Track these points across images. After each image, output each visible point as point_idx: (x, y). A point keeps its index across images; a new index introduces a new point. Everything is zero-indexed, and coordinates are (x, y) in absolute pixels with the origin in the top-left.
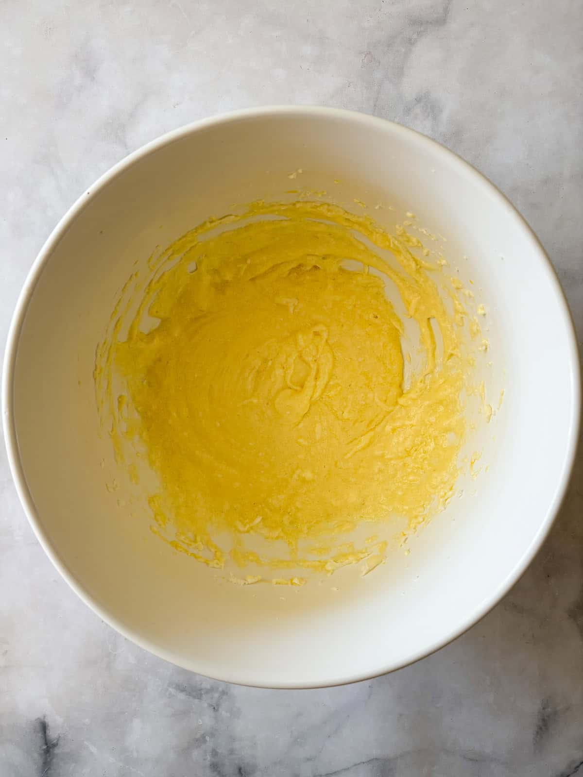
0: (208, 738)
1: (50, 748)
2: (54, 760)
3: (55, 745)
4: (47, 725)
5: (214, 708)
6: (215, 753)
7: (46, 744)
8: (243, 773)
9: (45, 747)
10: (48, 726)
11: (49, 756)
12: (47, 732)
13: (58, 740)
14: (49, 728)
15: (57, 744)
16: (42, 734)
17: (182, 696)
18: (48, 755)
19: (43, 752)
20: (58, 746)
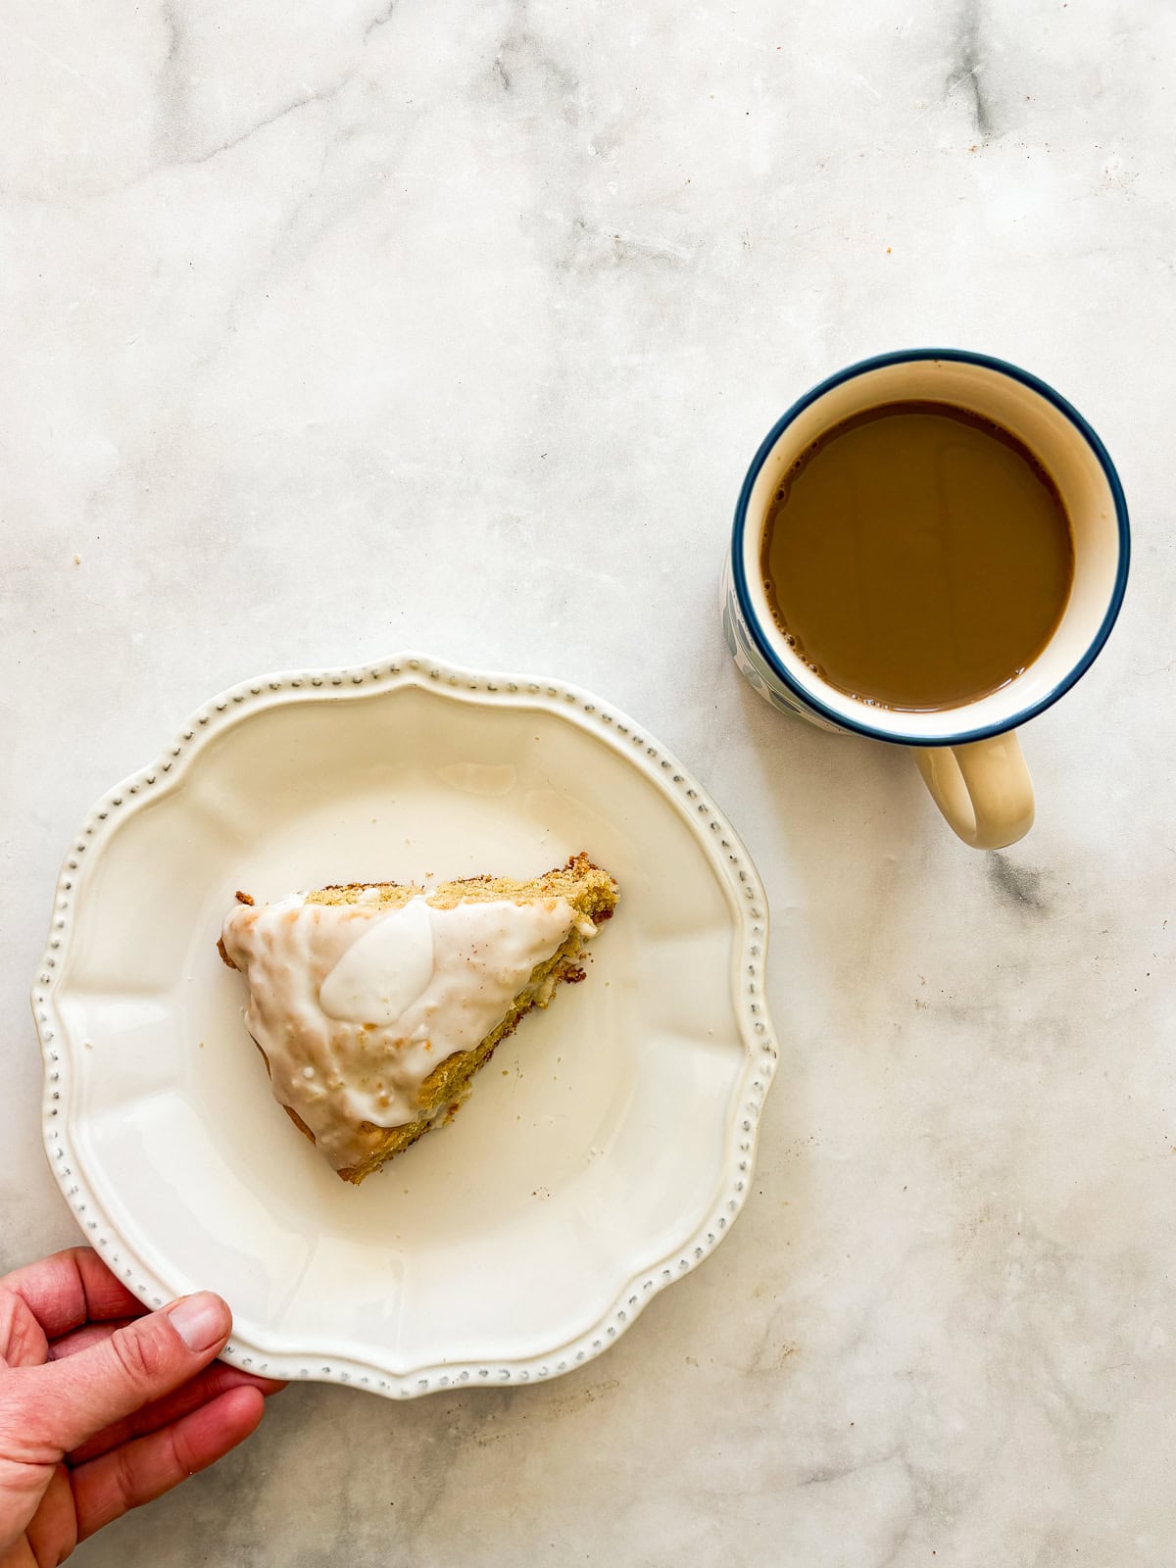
0: (591, 151)
1: (964, 70)
2: (951, 39)
3: (955, 76)
4: (977, 125)
5: (583, 225)
6: (571, 116)
7: (974, 77)
8: (499, 77)
9: (977, 69)
10: (973, 123)
11: (964, 49)
12: (974, 108)
13: (946, 93)
14: (972, 119)
15: (948, 80)
16: (986, 101)
17: (662, 244)
18: (968, 50)
19: (982, 56)
20: (946, 77)
